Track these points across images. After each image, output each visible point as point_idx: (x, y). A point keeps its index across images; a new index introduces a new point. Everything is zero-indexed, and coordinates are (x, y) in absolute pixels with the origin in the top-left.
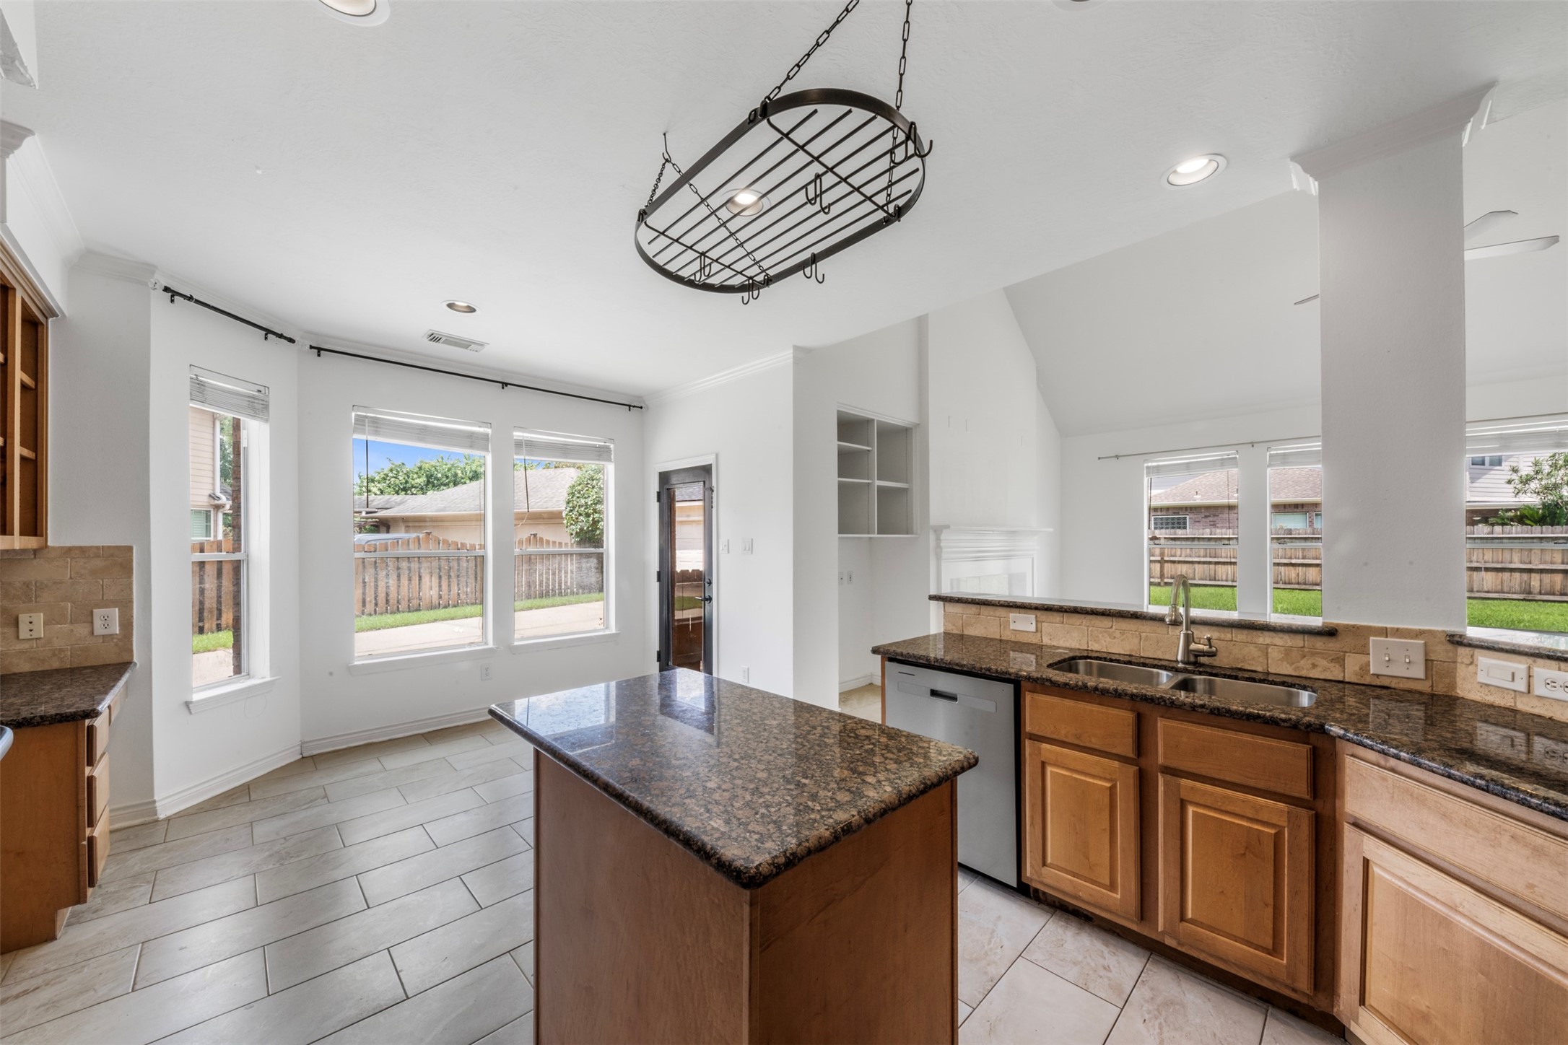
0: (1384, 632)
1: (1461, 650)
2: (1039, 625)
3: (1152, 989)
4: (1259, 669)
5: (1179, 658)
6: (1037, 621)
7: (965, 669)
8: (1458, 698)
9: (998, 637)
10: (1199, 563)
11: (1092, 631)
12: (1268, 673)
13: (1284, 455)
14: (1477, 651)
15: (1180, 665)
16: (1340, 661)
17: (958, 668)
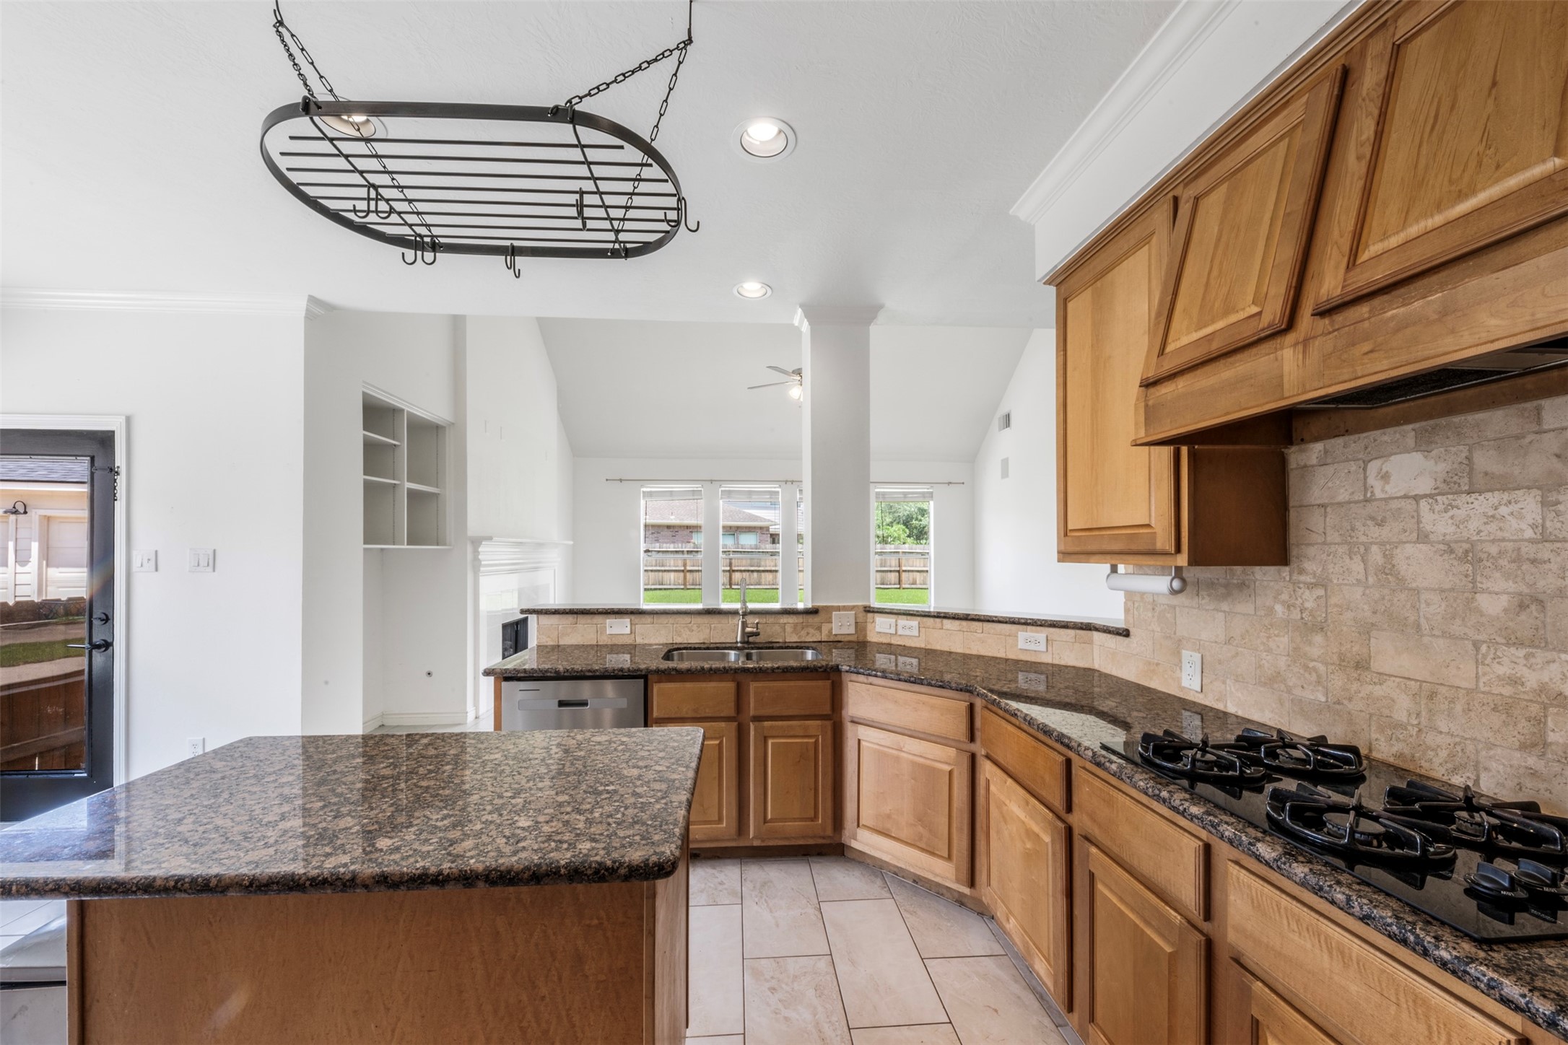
0: (838, 609)
1: (870, 615)
2: (633, 628)
3: (751, 882)
4: (781, 640)
5: (739, 640)
6: (631, 624)
7: (598, 674)
8: (867, 642)
9: (595, 643)
10: (652, 571)
11: (676, 628)
12: (786, 642)
13: (730, 491)
14: (876, 614)
15: (739, 645)
16: (819, 629)
17: (590, 674)
